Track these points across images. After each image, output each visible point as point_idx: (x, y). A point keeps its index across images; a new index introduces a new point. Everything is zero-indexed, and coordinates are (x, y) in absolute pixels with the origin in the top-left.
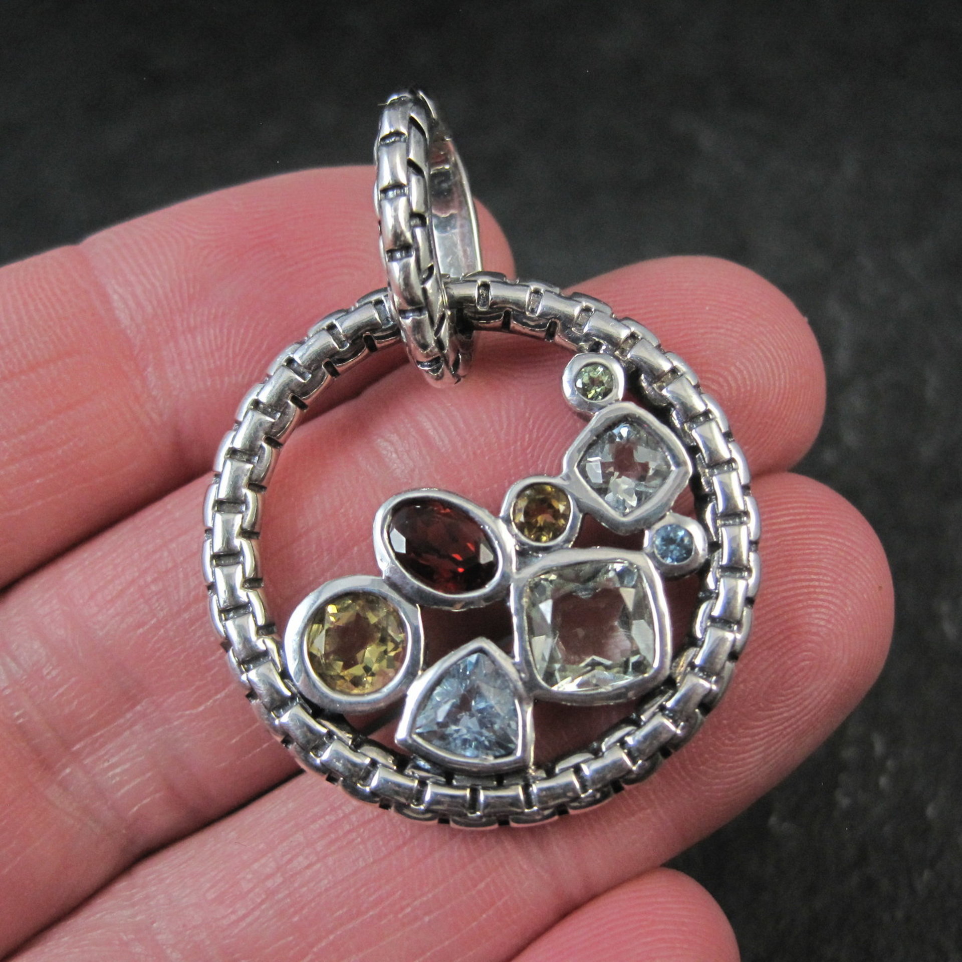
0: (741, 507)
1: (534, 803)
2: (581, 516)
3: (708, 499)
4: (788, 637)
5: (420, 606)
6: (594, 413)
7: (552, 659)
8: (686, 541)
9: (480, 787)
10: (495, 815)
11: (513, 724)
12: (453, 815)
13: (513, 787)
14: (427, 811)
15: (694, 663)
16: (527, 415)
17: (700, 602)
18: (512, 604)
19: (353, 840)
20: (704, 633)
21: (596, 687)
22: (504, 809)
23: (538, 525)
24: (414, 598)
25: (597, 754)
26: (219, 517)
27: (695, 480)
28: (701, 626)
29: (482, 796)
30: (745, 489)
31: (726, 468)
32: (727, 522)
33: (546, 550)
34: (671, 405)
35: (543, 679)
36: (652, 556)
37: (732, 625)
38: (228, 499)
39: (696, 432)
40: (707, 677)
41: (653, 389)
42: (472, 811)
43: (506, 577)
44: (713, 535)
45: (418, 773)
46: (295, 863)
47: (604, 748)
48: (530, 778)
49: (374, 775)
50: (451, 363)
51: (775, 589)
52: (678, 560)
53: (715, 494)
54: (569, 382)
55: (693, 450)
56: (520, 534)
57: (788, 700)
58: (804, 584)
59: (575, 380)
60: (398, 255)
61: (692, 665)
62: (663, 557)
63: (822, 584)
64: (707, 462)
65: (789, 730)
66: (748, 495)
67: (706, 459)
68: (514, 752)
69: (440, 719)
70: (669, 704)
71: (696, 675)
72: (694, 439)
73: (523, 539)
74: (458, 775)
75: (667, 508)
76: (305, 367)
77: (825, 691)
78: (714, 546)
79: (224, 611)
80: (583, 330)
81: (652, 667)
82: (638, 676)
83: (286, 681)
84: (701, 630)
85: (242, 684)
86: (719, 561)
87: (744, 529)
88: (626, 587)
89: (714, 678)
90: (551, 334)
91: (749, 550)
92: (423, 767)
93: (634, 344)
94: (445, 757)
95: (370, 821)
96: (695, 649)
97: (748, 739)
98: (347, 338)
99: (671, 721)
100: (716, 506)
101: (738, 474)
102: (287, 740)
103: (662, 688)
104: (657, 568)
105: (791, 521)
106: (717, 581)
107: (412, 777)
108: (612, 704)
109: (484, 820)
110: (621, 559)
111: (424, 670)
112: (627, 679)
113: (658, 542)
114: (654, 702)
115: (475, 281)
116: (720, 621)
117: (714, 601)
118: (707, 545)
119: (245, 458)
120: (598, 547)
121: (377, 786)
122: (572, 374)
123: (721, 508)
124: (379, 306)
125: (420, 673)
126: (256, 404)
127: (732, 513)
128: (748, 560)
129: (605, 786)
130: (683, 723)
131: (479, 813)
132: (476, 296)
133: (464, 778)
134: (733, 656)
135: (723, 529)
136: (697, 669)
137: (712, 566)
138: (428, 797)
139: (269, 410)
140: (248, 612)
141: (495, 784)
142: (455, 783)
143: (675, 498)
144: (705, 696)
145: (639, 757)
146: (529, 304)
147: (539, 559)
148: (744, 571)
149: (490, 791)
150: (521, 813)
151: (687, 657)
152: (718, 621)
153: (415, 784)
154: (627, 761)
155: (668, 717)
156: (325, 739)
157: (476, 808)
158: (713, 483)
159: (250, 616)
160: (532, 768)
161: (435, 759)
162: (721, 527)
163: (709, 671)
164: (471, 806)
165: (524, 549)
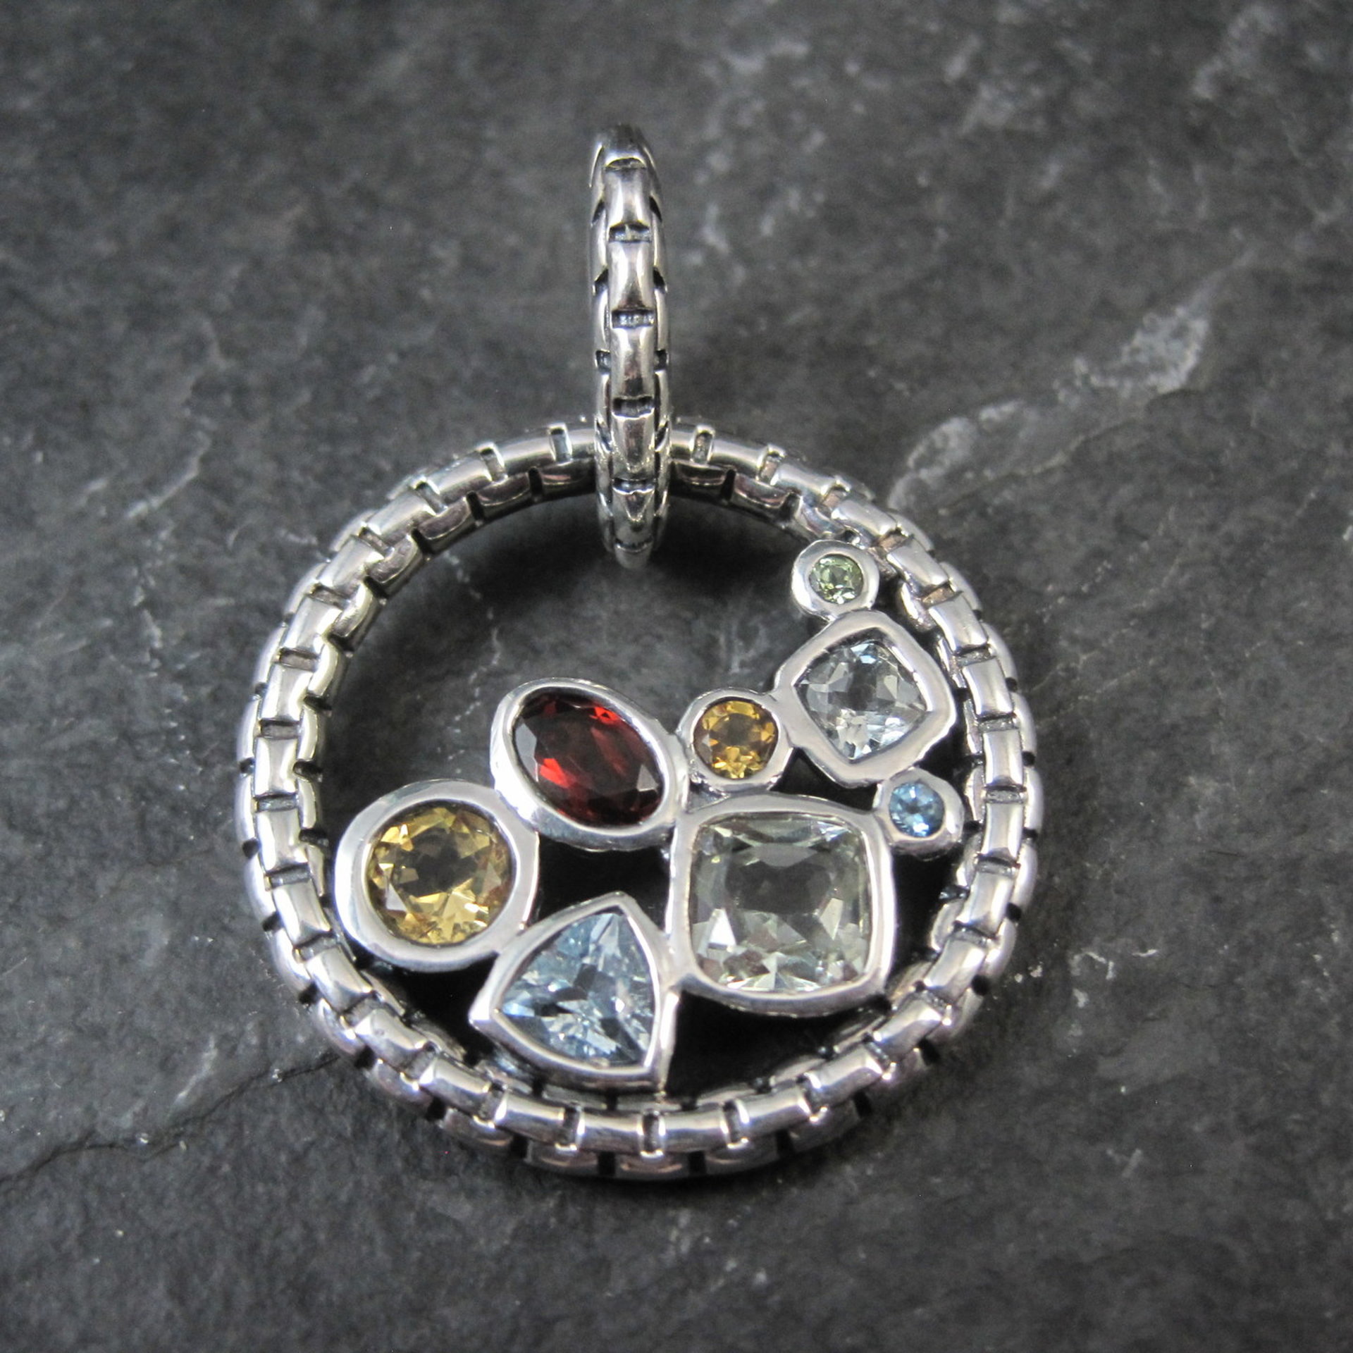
0: (1017, 780)
1: (657, 1147)
2: (790, 752)
3: (974, 764)
5: (540, 837)
6: (829, 619)
8: (935, 809)
9: (581, 1110)
10: (596, 1152)
13: (630, 1119)
14: (497, 1128)
15: (924, 984)
17: (942, 902)
18: (673, 854)
20: (941, 945)
22: (611, 1146)
24: (535, 825)
25: (762, 1090)
26: (279, 671)
28: (939, 934)
29: (582, 1124)
30: (1028, 758)
31: (1002, 725)
32: (995, 798)
34: (939, 631)
37: (984, 938)
38: (296, 650)
39: (968, 669)
40: (939, 1006)
41: (917, 605)
42: (563, 1141)
44: (974, 812)
45: (492, 1074)
47: (773, 1084)
49: (424, 1070)
53: (984, 758)
54: (802, 574)
55: (961, 694)
56: (697, 761)
61: (918, 985)
64: (978, 713)
66: (1030, 766)
67: (978, 710)
68: (641, 1062)
71: (924, 1000)
72: (965, 679)
74: (553, 1084)
76: (442, 499)
79: (260, 801)
80: (830, 515)
83: (329, 911)
84: (938, 941)
86: (977, 849)
87: (1017, 811)
89: (949, 1009)
91: (1021, 842)
92: (506, 1067)
93: (898, 543)
96: (925, 964)
98: (508, 471)
99: (877, 1059)
100: (983, 774)
101: (1019, 736)
102: (311, 996)
103: (869, 1011)
104: (887, 840)
106: (971, 876)
107: (482, 1079)
110: (840, 819)
111: (529, 925)
114: (857, 1030)
116: (968, 931)
117: (963, 903)
118: (962, 825)
119: (333, 600)
123: (989, 778)
126: (364, 534)
127: (1004, 786)
128: (1018, 853)
129: (767, 1136)
130: (893, 1065)
131: (573, 1148)
132: (691, 449)
133: (560, 1090)
134: (980, 984)
135: (988, 805)
136: (925, 992)
137: (966, 854)
138: (501, 1113)
139: (380, 543)
140: (292, 805)
141: (604, 1106)
142: (545, 1096)
143: (927, 748)
144: (931, 1031)
145: (823, 1103)
146: (762, 469)
147: (721, 800)
148: (1010, 867)
149: (596, 1117)
150: (635, 1154)
151: (913, 974)
152: (964, 930)
153: (486, 1089)
154: (805, 1107)
155: (873, 1053)
156: (366, 1001)
157: (570, 1137)
158: (983, 742)
159: (295, 813)
160: (663, 1093)
161: (523, 1053)
162: (986, 801)
163: (942, 997)
164: (563, 1133)
165: (703, 782)
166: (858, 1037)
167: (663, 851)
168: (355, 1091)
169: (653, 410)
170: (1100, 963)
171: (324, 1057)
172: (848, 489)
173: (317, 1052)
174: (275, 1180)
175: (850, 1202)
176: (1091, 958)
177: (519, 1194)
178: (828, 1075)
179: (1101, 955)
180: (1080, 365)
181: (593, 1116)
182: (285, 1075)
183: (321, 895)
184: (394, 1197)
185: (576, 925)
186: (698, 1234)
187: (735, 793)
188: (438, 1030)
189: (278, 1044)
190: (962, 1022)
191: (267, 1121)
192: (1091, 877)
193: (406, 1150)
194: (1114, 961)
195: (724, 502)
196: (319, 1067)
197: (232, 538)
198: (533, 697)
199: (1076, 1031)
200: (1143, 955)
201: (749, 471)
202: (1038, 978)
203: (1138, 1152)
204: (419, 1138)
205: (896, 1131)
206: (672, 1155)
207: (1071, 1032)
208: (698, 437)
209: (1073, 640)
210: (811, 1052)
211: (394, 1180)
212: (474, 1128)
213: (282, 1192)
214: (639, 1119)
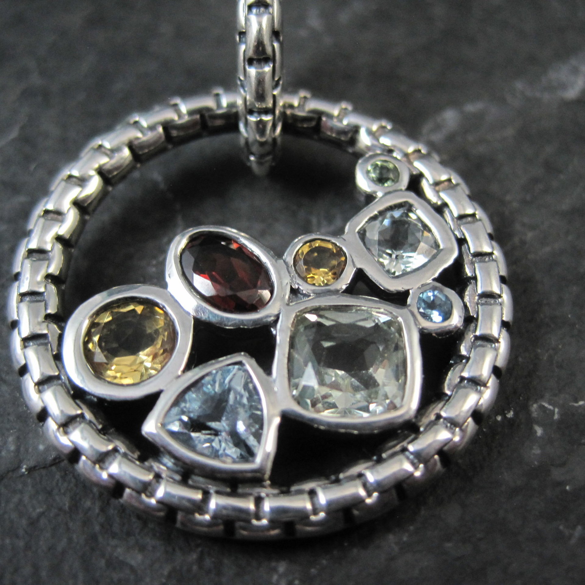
0: (498, 292)
1: (264, 517)
2: (354, 270)
3: (468, 283)
5: (194, 318)
9: (213, 491)
15: (440, 415)
17: (452, 365)
26: (41, 221)
28: (450, 384)
29: (213, 501)
30: (504, 280)
31: (486, 259)
32: (484, 302)
34: (446, 205)
38: (53, 210)
39: (465, 228)
42: (201, 513)
47: (342, 478)
53: (475, 279)
55: (461, 242)
56: (297, 276)
61: (438, 417)
66: (504, 284)
67: (471, 250)
70: (411, 448)
71: (441, 425)
74: (195, 475)
78: (470, 319)
79: (22, 295)
83: (58, 362)
86: (473, 332)
89: (457, 430)
91: (501, 328)
93: (420, 157)
96: (441, 402)
98: (188, 113)
99: (410, 463)
100: (475, 288)
101: (498, 265)
107: (150, 470)
111: (184, 372)
116: (468, 382)
117: (464, 366)
118: (463, 319)
119: (78, 183)
123: (479, 291)
125: (180, 373)
126: (99, 147)
127: (489, 296)
128: (499, 335)
129: (337, 511)
130: (421, 466)
131: (207, 517)
132: (296, 104)
133: (201, 479)
134: (476, 415)
135: (479, 306)
136: (442, 420)
137: (466, 336)
138: (160, 493)
139: (109, 152)
140: (42, 300)
141: (228, 490)
142: (190, 482)
143: (440, 270)
144: (446, 444)
145: (375, 490)
146: (338, 116)
147: (310, 298)
148: (494, 343)
149: (223, 497)
150: (249, 522)
151: (433, 409)
152: (466, 382)
153: (151, 477)
154: (362, 492)
155: (408, 458)
156: (78, 419)
157: (205, 509)
158: (475, 268)
159: (43, 303)
160: (268, 482)
161: (177, 454)
162: (478, 304)
163: (453, 424)
164: (201, 507)
165: (298, 287)
166: (398, 448)
167: (272, 329)
168: (73, 480)
169: (272, 65)
170: (550, 410)
171: (55, 459)
172: (389, 127)
173: (51, 456)
174: (17, 536)
175: (392, 559)
176: (544, 406)
177: (174, 550)
178: (378, 472)
179: (550, 404)
180: (519, 85)
181: (221, 496)
182: (30, 470)
183: (54, 353)
184: (93, 549)
185: (214, 372)
186: (290, 578)
187: (318, 294)
188: (122, 439)
189: (27, 450)
190: (466, 440)
191: (15, 499)
192: (541, 358)
193: (101, 519)
194: (558, 408)
195: (316, 137)
196: (51, 465)
197: (32, 167)
198: (194, 236)
199: (537, 451)
200: (576, 405)
201: (330, 116)
202: (510, 419)
203: (579, 528)
204: (111, 512)
205: (423, 512)
206: (273, 523)
207: (533, 451)
208: (300, 99)
209: (524, 225)
210: (367, 457)
211: (94, 537)
212: (142, 502)
213: (21, 544)
214: (252, 499)
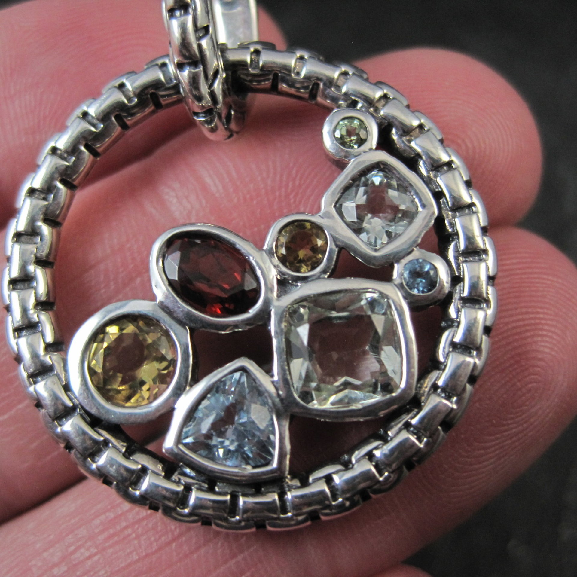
0: (481, 246)
1: (289, 509)
2: (337, 250)
3: (451, 239)
4: (517, 362)
5: (189, 328)
6: (350, 160)
7: (308, 379)
8: (432, 273)
9: (240, 494)
10: (253, 520)
11: (271, 437)
12: (215, 519)
13: (270, 494)
14: (191, 514)
15: (437, 384)
16: (291, 165)
17: (443, 330)
18: (272, 327)
19: (129, 535)
20: (446, 358)
21: (348, 405)
22: (262, 514)
23: (299, 258)
24: (184, 321)
25: (347, 465)
26: (17, 247)
27: (440, 220)
28: (444, 351)
29: (241, 500)
30: (484, 230)
31: (467, 212)
32: (467, 259)
33: (305, 279)
34: (418, 156)
35: (299, 397)
36: (401, 287)
37: (472, 351)
38: (24, 231)
39: (441, 179)
40: (448, 398)
41: (403, 142)
42: (232, 515)
43: (267, 303)
44: (455, 270)
45: (184, 480)
46: (77, 555)
47: (354, 460)
48: (286, 486)
49: (144, 480)
50: (223, 116)
51: (507, 320)
52: (423, 292)
53: (457, 234)
54: (328, 133)
55: (438, 195)
56: (281, 265)
57: (517, 417)
58: (531, 316)
59: (334, 131)
60: (178, 13)
61: (435, 387)
62: (411, 289)
63: (546, 316)
64: (450, 206)
65: (517, 444)
66: (486, 236)
67: (450, 203)
68: (271, 462)
69: (204, 431)
70: (414, 421)
71: (439, 395)
72: (439, 185)
73: (284, 269)
74: (220, 482)
75: (415, 245)
76: (98, 119)
77: (548, 410)
78: (456, 280)
79: (18, 330)
80: (341, 90)
81: (399, 387)
82: (386, 395)
83: (69, 393)
84: (443, 355)
85: (30, 396)
86: (460, 294)
87: (483, 265)
88: (376, 313)
89: (455, 399)
90: (313, 95)
91: (488, 284)
92: (189, 474)
93: (386, 103)
94: (208, 466)
95: (144, 519)
96: (438, 372)
97: (482, 452)
98: (136, 95)
99: (415, 437)
100: (458, 244)
101: (478, 217)
102: (69, 447)
103: (408, 407)
104: (405, 298)
105: (519, 263)
106: (458, 311)
107: (178, 483)
108: (362, 420)
109: (243, 524)
110: (372, 289)
111: (191, 386)
112: (376, 398)
113: (406, 275)
114: (401, 420)
115: (248, 48)
116: (460, 348)
117: (456, 329)
118: (450, 279)
119: (42, 196)
120: (352, 278)
121: (146, 491)
122: (331, 126)
123: (462, 246)
124: (165, 69)
125: (188, 388)
126: (54, 150)
127: (472, 251)
128: (487, 293)
129: (354, 495)
130: (426, 439)
131: (238, 518)
132: (249, 61)
133: (225, 485)
134: (473, 379)
135: (464, 265)
136: (439, 390)
137: (454, 298)
138: (192, 501)
139: (64, 155)
140: (38, 331)
141: (254, 491)
142: (217, 489)
145: (385, 469)
146: (295, 68)
147: (298, 288)
148: (483, 303)
149: (249, 497)
150: (277, 517)
151: (431, 379)
152: (457, 346)
153: (181, 488)
154: (374, 471)
155: (412, 432)
156: (102, 447)
157: (235, 511)
158: (455, 224)
159: (40, 334)
160: (289, 477)
162: (462, 262)
163: (451, 392)
164: (231, 510)
165: (285, 278)
166: (402, 424)
172: (350, 72)
178: (385, 449)
183: (63, 384)
201: (287, 69)
208: (252, 54)
214: (275, 493)
